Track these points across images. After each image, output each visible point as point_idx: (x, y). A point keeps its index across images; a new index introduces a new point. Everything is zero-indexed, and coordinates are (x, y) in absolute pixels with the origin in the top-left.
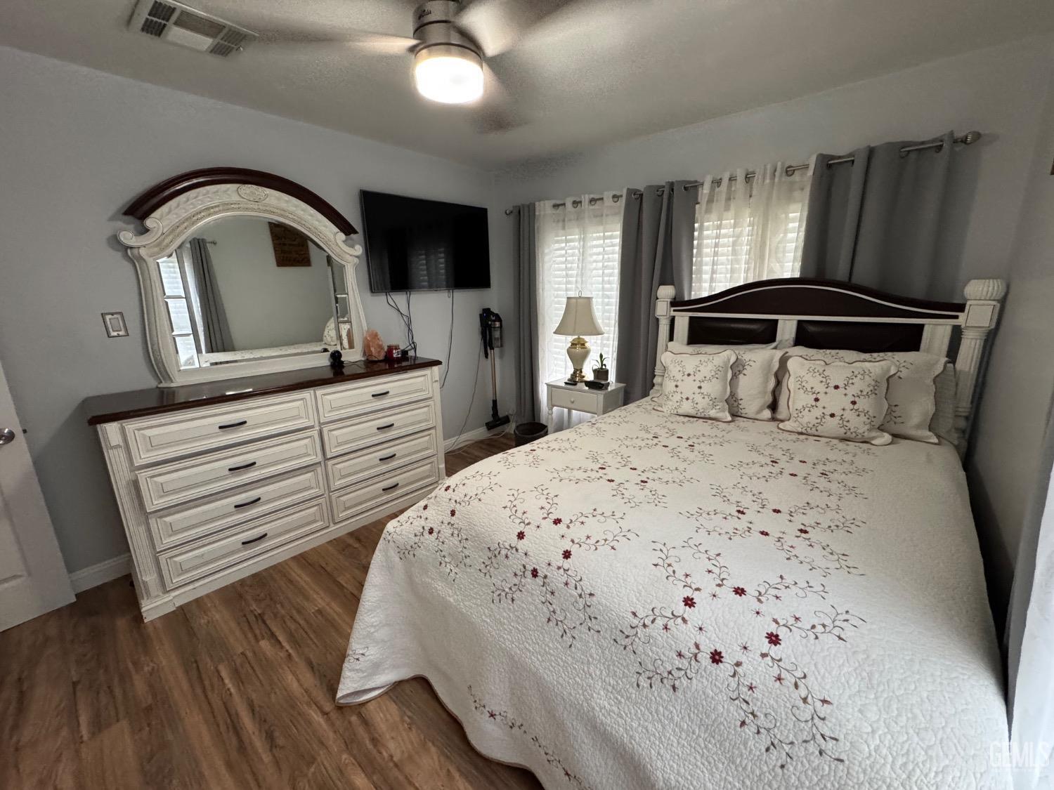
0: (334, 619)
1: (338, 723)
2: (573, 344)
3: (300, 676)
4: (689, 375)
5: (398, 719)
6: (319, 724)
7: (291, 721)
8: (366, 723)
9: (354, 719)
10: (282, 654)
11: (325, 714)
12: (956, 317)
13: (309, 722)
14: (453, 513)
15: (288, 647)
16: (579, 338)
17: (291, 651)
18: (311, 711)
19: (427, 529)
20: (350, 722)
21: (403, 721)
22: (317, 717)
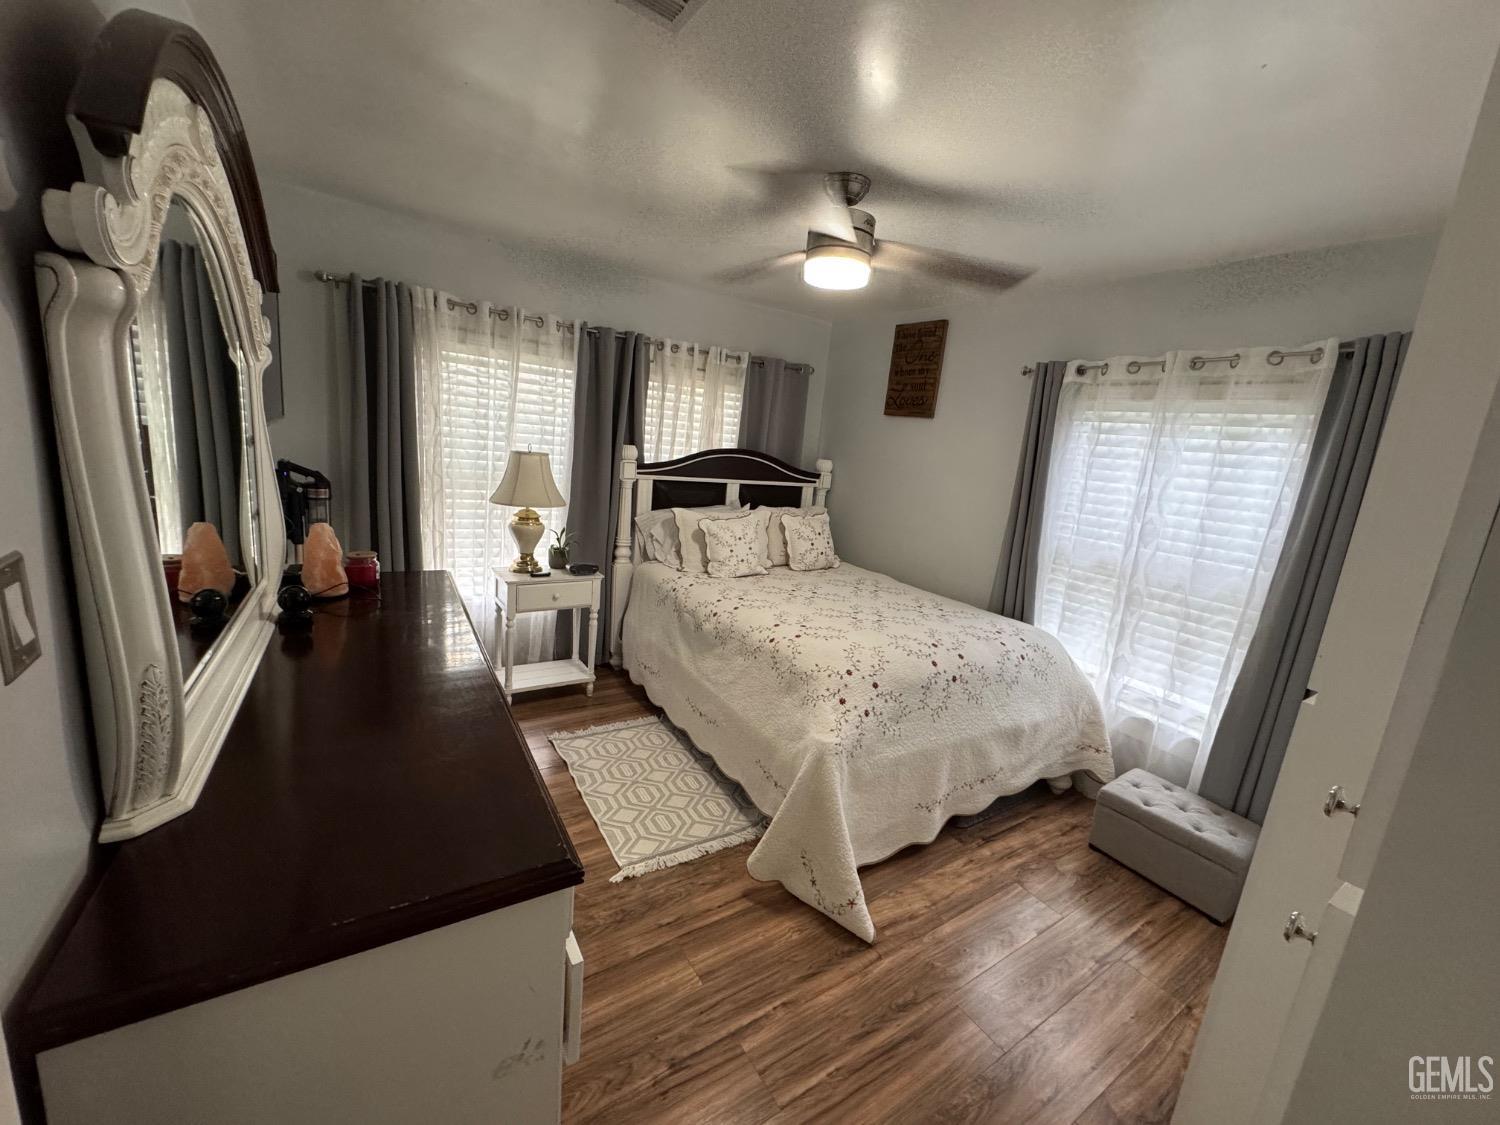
0: (732, 955)
1: (892, 946)
2: (521, 519)
3: (824, 986)
4: (740, 539)
5: (890, 901)
6: (893, 961)
7: (885, 989)
8: (893, 924)
9: (888, 933)
10: (780, 1014)
11: (880, 958)
12: (815, 482)
13: (890, 971)
14: (875, 686)
15: (769, 1008)
16: (528, 511)
17: (778, 1003)
18: (875, 971)
19: (863, 714)
20: (891, 936)
21: (893, 897)
22: (886, 963)
